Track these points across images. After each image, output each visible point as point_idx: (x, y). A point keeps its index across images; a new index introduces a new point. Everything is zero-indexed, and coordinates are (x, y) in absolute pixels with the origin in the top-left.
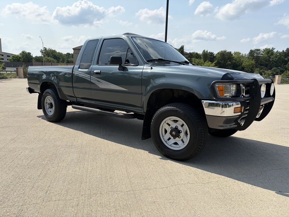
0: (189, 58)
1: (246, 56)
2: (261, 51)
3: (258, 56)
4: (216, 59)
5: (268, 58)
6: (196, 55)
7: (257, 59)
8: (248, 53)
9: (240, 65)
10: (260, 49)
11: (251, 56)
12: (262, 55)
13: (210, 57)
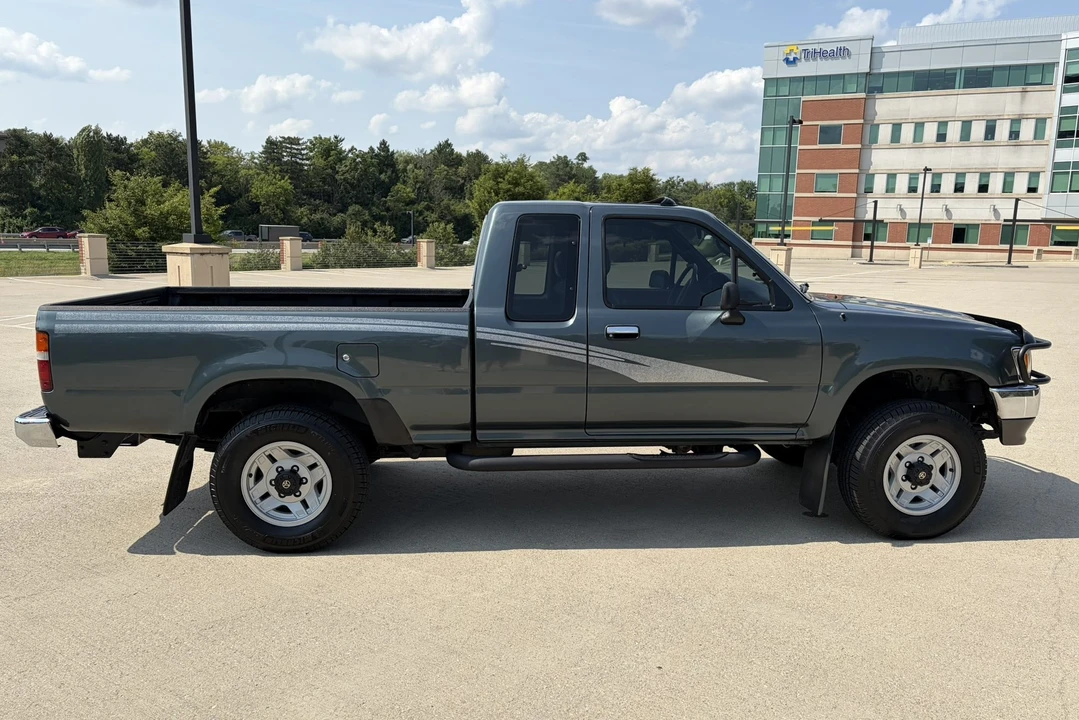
0: (15, 157)
1: (256, 161)
2: (303, 144)
3: (296, 162)
4: (143, 166)
5: (330, 171)
6: (48, 146)
7: (294, 171)
8: (261, 149)
9: (240, 195)
10: (299, 139)
11: (272, 160)
12: (307, 159)
13: (116, 155)
